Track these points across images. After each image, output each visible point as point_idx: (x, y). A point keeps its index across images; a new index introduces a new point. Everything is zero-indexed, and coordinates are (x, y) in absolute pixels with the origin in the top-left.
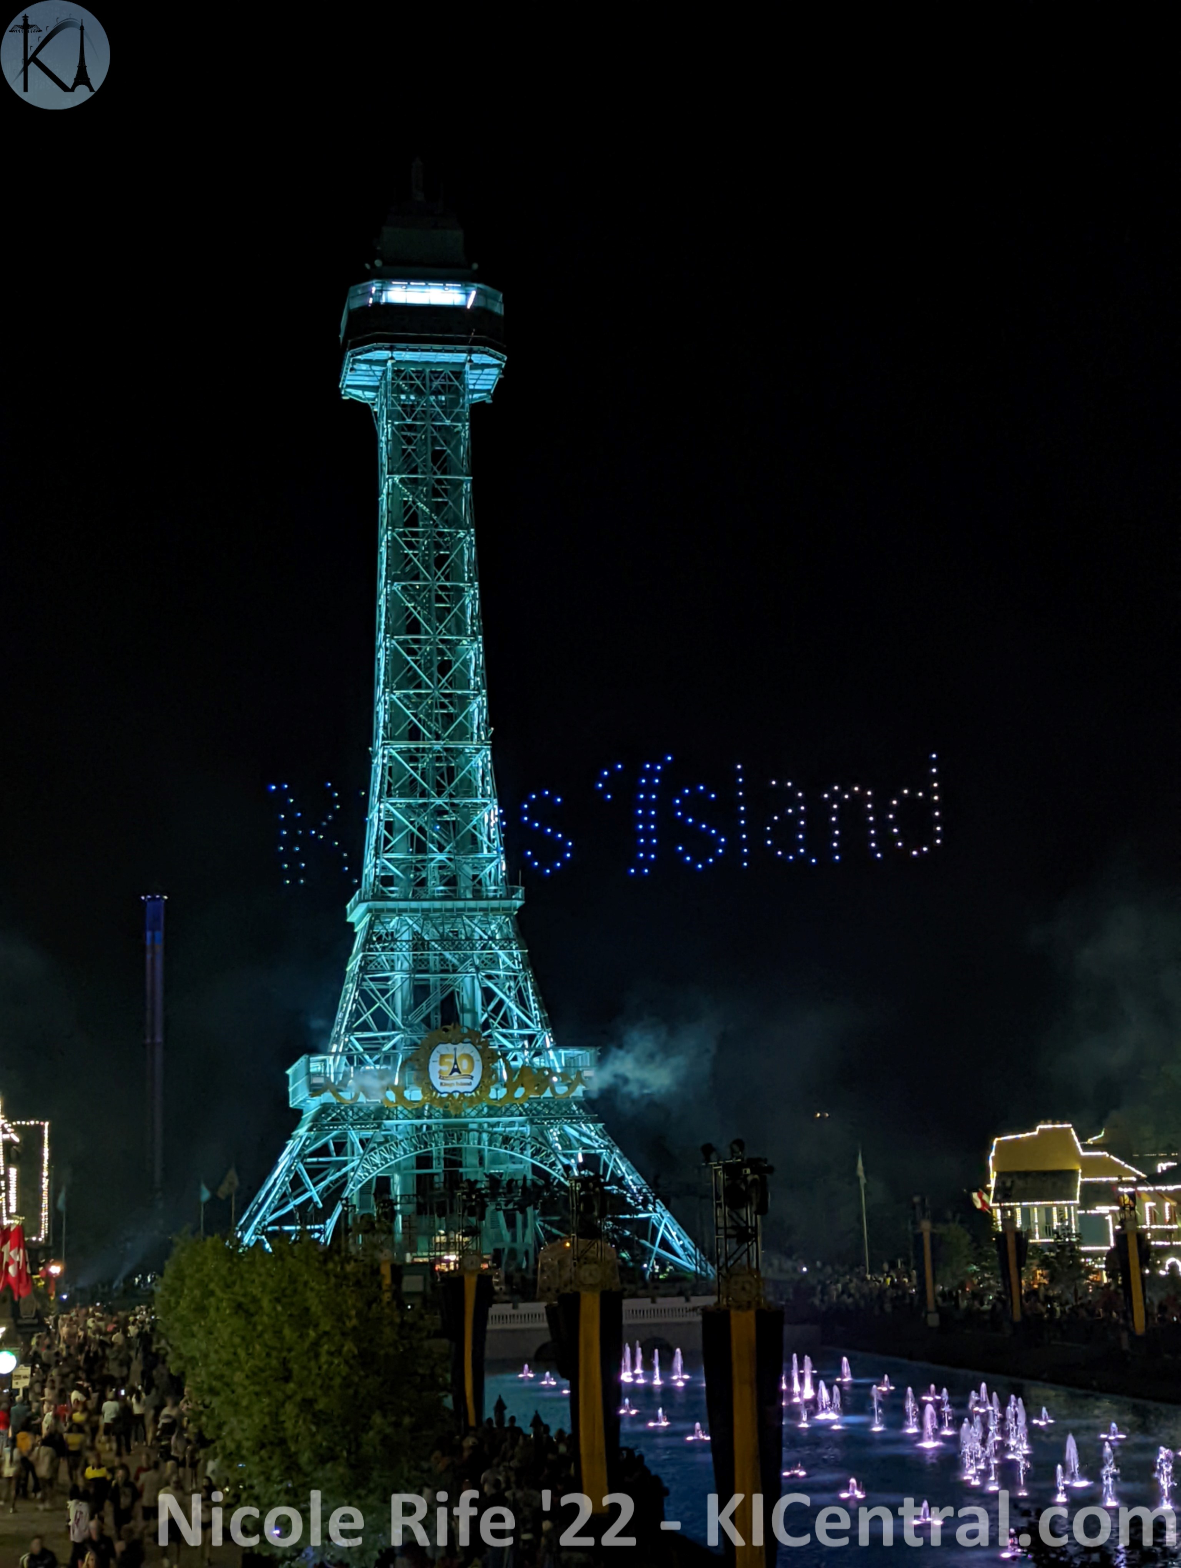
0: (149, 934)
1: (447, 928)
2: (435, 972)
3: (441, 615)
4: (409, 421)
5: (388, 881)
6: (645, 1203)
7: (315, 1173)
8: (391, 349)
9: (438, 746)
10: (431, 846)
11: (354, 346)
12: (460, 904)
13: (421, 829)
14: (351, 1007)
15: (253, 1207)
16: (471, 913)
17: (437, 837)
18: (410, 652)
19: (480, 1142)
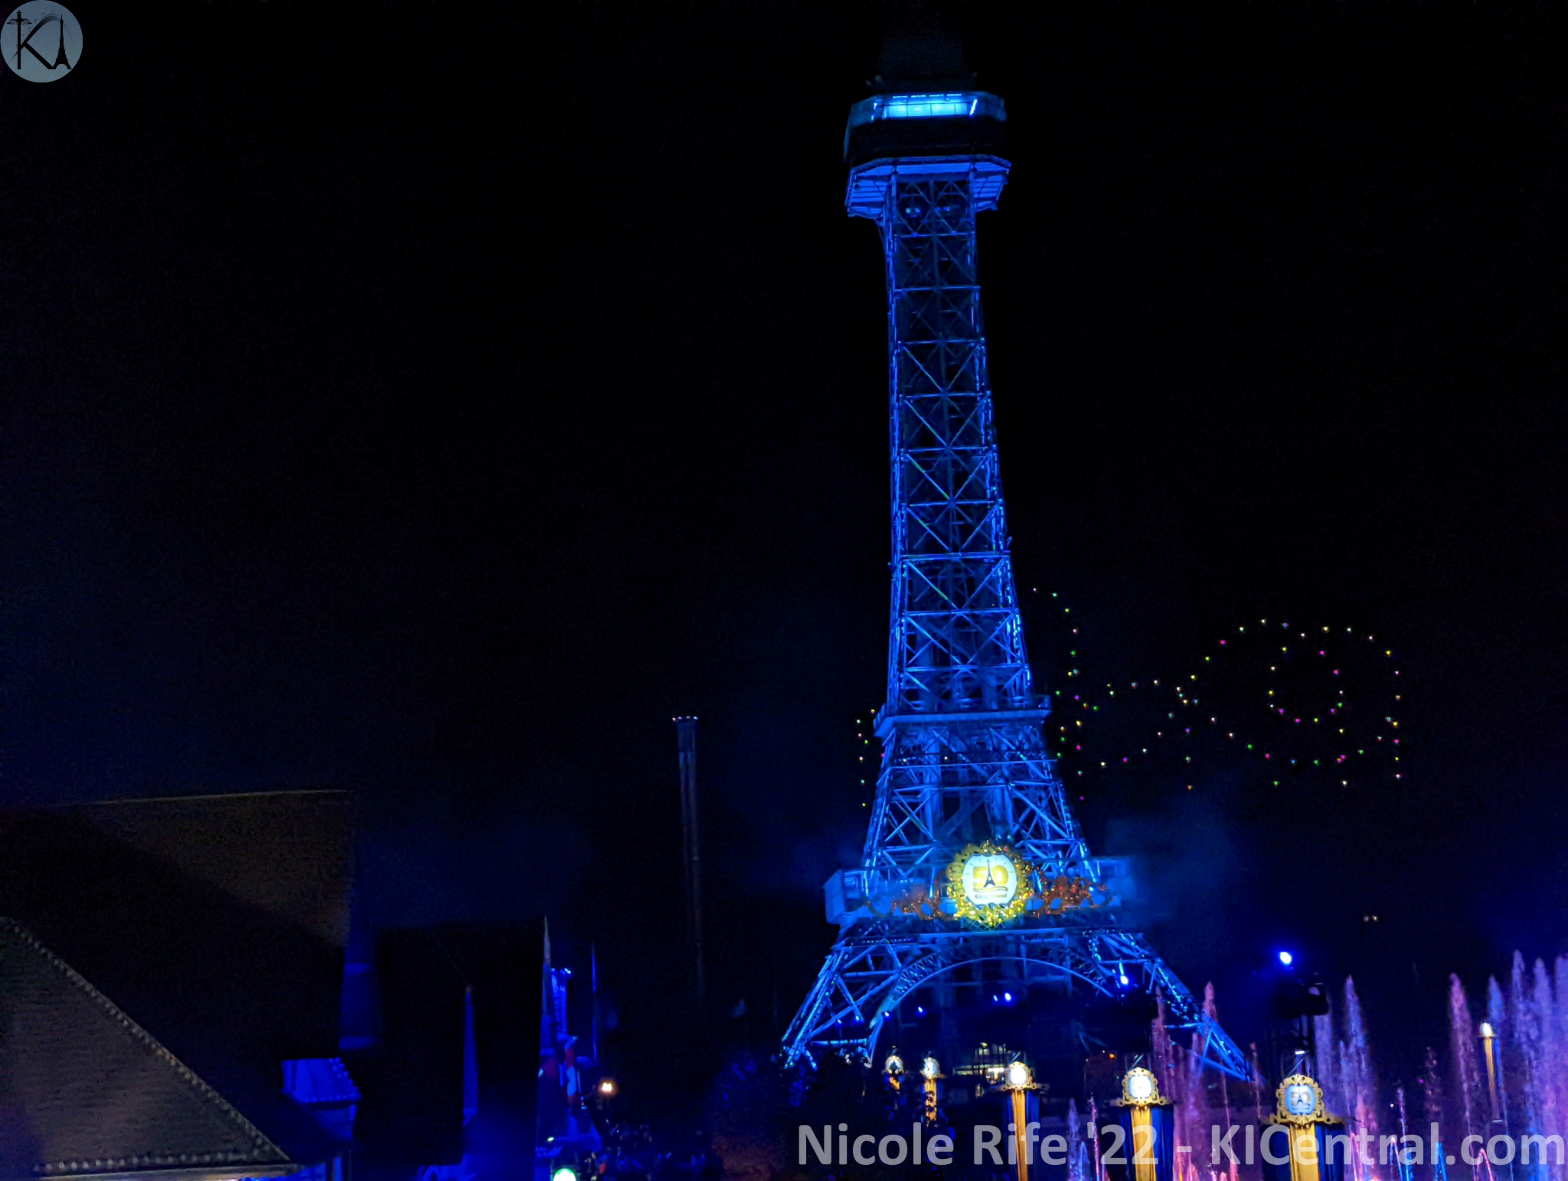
0: (682, 756)
2: (964, 785)
4: (915, 234)
5: (913, 694)
6: (1190, 1012)
7: (856, 988)
8: (895, 164)
9: (957, 557)
10: (954, 658)
11: (856, 164)
12: (986, 715)
13: (944, 642)
14: (882, 821)
15: (795, 1021)
16: (998, 724)
17: (959, 648)
18: (924, 465)
19: (1018, 954)
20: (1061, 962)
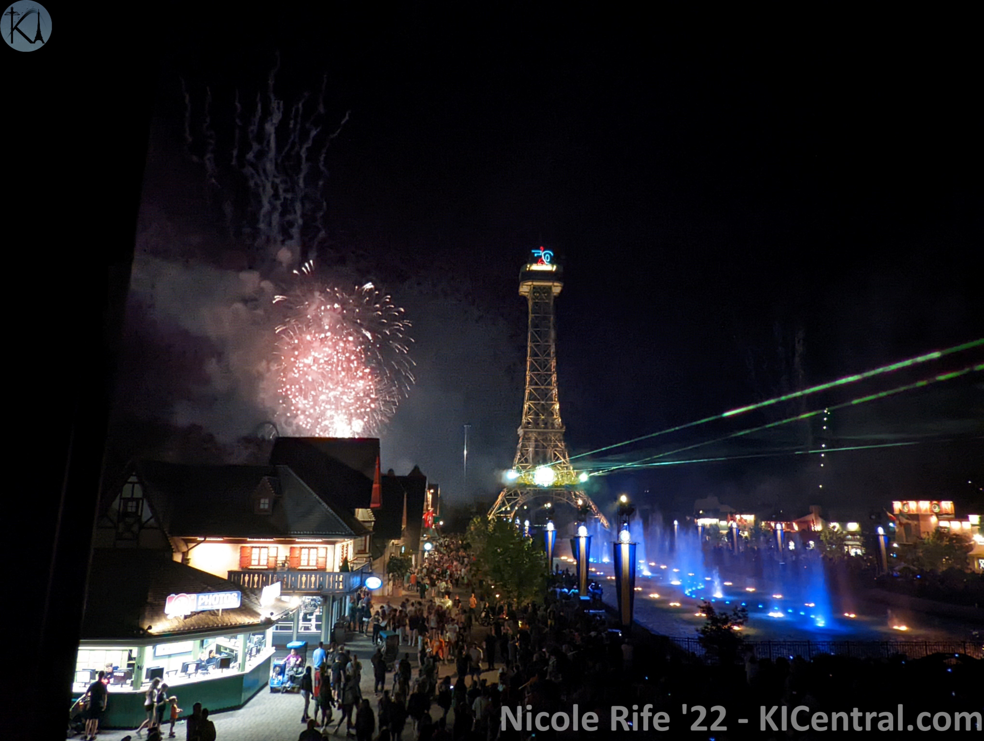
1: (544, 437)
2: (541, 448)
3: (545, 352)
4: (537, 301)
5: (529, 423)
6: (597, 513)
7: (509, 501)
8: (532, 282)
9: (543, 387)
10: (541, 415)
11: (522, 281)
12: (548, 430)
13: (538, 410)
14: (518, 457)
15: (492, 509)
16: (551, 433)
17: (542, 412)
18: (536, 362)
19: (552, 494)
20: (564, 497)
